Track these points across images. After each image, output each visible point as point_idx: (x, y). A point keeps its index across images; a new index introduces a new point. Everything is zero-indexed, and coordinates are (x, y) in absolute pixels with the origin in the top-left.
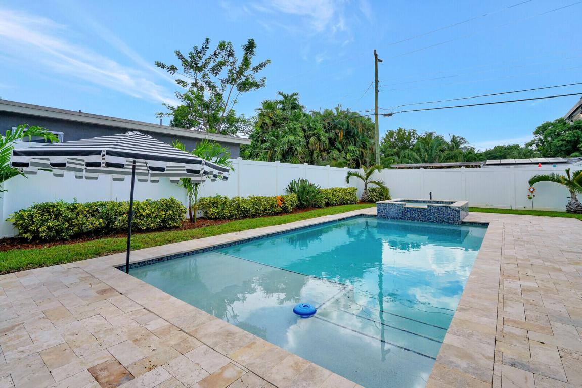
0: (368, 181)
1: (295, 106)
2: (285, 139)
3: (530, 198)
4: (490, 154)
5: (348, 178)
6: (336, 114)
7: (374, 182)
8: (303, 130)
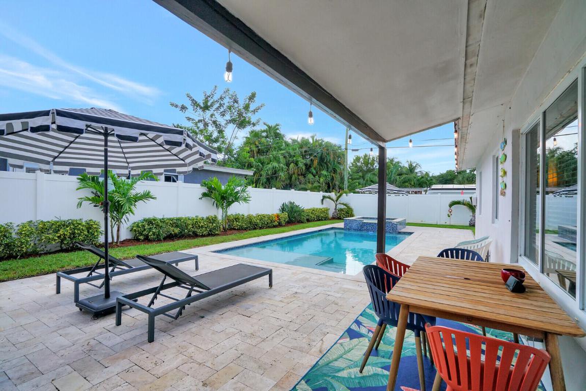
0: (338, 203)
1: (278, 136)
2: (270, 166)
3: (449, 216)
4: (442, 177)
5: (322, 200)
6: (312, 142)
7: (343, 204)
8: (285, 157)
